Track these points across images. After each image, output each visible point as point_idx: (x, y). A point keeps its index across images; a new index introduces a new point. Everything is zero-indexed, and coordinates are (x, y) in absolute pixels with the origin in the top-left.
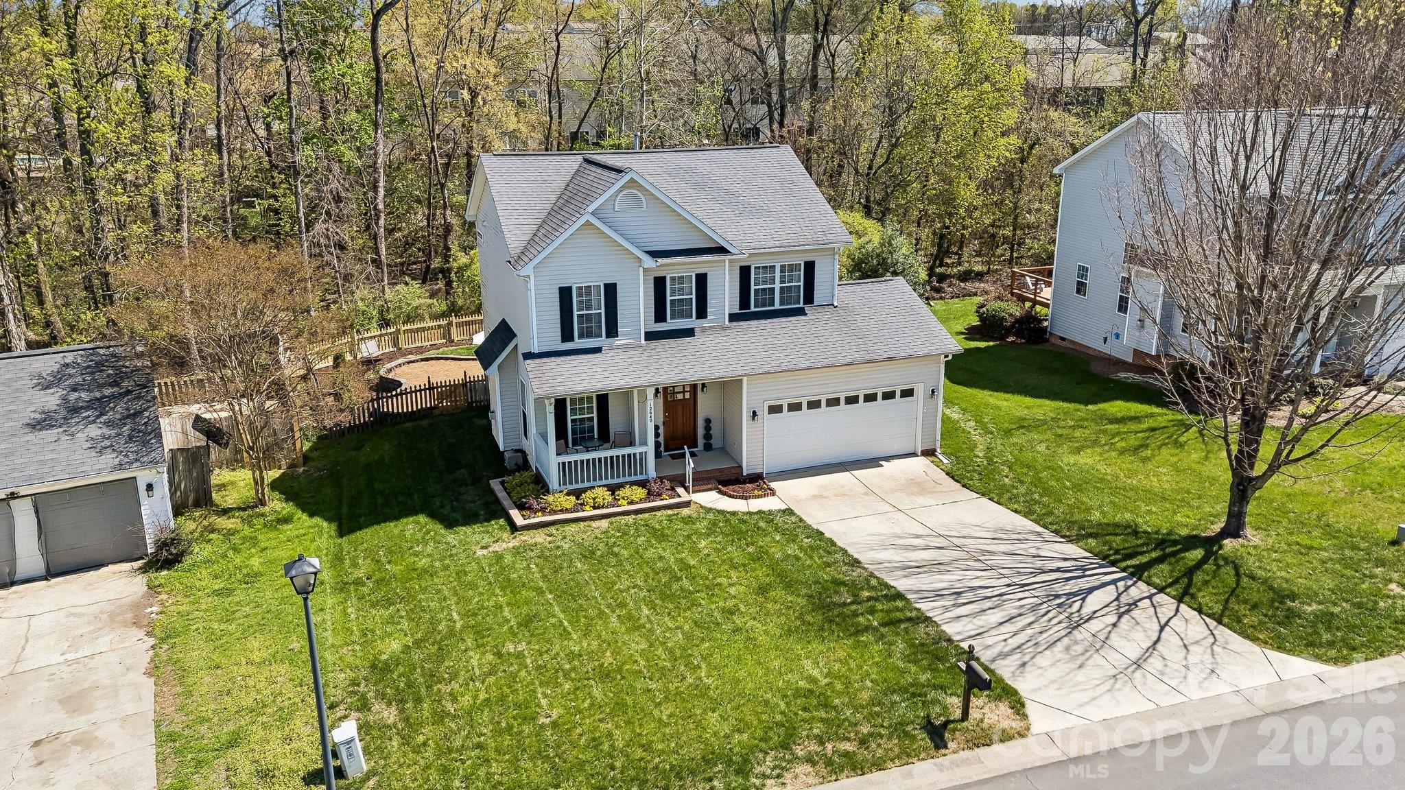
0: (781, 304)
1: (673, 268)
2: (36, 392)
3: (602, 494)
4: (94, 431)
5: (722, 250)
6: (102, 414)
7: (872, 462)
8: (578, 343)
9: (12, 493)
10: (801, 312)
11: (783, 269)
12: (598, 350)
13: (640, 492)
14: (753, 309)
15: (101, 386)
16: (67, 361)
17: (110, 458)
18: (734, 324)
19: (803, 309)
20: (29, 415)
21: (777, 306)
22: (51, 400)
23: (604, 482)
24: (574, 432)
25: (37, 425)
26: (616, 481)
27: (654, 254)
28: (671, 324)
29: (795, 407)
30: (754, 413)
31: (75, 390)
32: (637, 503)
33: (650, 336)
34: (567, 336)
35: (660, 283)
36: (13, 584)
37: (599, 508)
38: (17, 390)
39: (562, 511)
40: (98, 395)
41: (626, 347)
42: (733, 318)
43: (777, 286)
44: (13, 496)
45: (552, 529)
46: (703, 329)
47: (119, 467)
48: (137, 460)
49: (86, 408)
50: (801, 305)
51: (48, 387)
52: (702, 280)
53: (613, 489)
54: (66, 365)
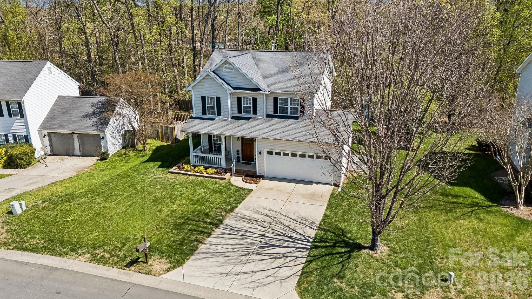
0: (290, 114)
1: (244, 94)
2: (90, 107)
3: (202, 168)
4: (95, 120)
5: (259, 90)
6: (99, 116)
7: (310, 183)
8: (208, 116)
9: (73, 132)
10: (297, 118)
11: (291, 100)
12: (213, 119)
13: (214, 171)
14: (279, 114)
15: (104, 108)
16: (101, 100)
17: (94, 128)
18: (268, 118)
19: (299, 117)
20: (85, 113)
21: (289, 114)
22: (91, 110)
23: (204, 165)
24: (215, 147)
25: (85, 116)
26: (208, 165)
27: (234, 88)
28: (243, 115)
29: (278, 154)
30: (260, 152)
31: (98, 108)
32: (210, 174)
33: (233, 118)
34: (204, 113)
35: (239, 99)
36: (73, 156)
37: (197, 172)
38: (86, 106)
39: (186, 171)
40: (102, 110)
41: (223, 120)
42: (268, 116)
43: (289, 106)
44: (73, 133)
45: (177, 175)
46: (255, 118)
47: (94, 131)
48: (99, 129)
49: (97, 114)
50: (299, 116)
51: (92, 107)
52: (255, 100)
53: (206, 168)
54: (100, 102)
